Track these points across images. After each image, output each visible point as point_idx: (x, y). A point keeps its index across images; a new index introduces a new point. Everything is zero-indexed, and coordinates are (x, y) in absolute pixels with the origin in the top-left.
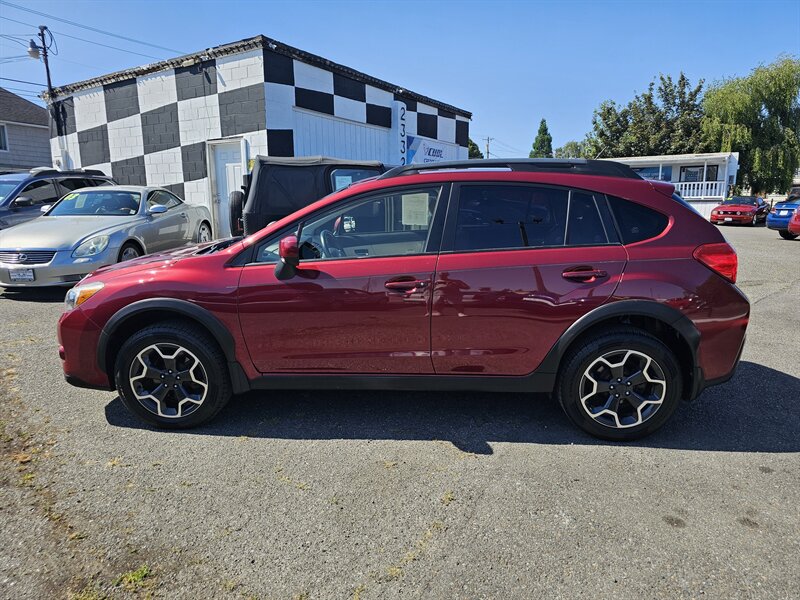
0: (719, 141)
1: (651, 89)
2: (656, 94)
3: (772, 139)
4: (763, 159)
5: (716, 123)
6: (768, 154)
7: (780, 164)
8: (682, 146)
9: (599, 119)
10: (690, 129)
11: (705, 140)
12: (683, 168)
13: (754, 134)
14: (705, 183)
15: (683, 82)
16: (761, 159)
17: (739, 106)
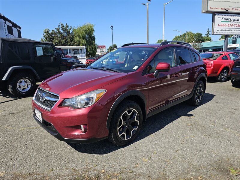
0: (79, 43)
1: (59, 27)
2: (60, 28)
3: (90, 43)
4: (90, 48)
5: (78, 38)
6: (91, 47)
7: (93, 49)
8: (71, 44)
9: (45, 34)
10: (72, 39)
11: (76, 43)
12: (73, 50)
13: (87, 42)
14: (80, 54)
15: (67, 26)
16: (89, 48)
17: (82, 34)
